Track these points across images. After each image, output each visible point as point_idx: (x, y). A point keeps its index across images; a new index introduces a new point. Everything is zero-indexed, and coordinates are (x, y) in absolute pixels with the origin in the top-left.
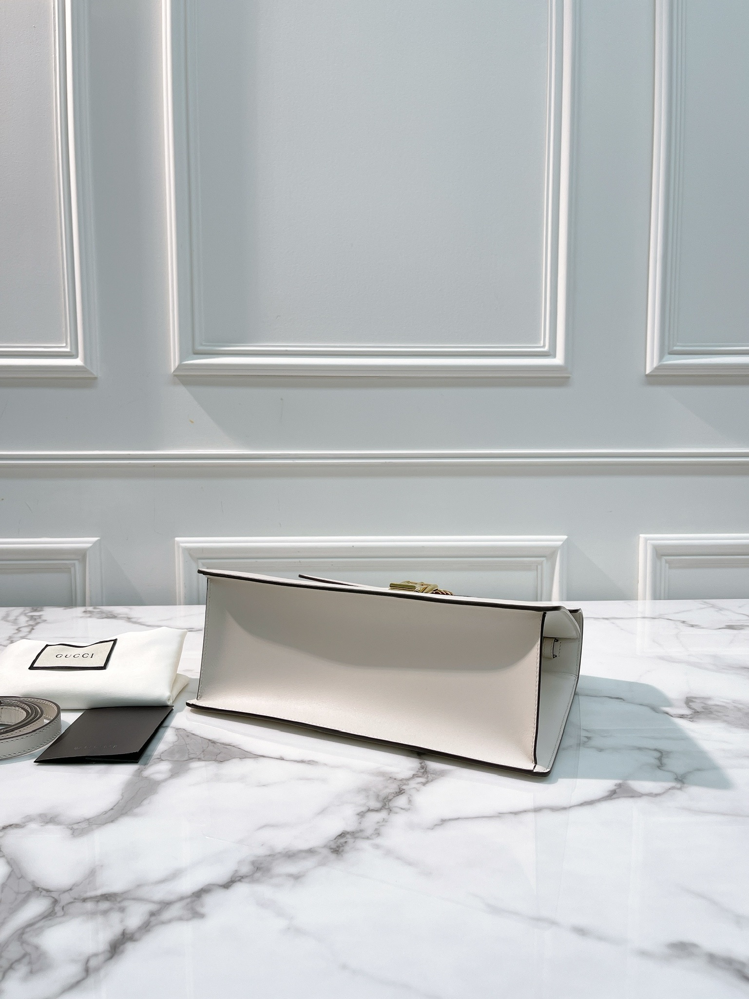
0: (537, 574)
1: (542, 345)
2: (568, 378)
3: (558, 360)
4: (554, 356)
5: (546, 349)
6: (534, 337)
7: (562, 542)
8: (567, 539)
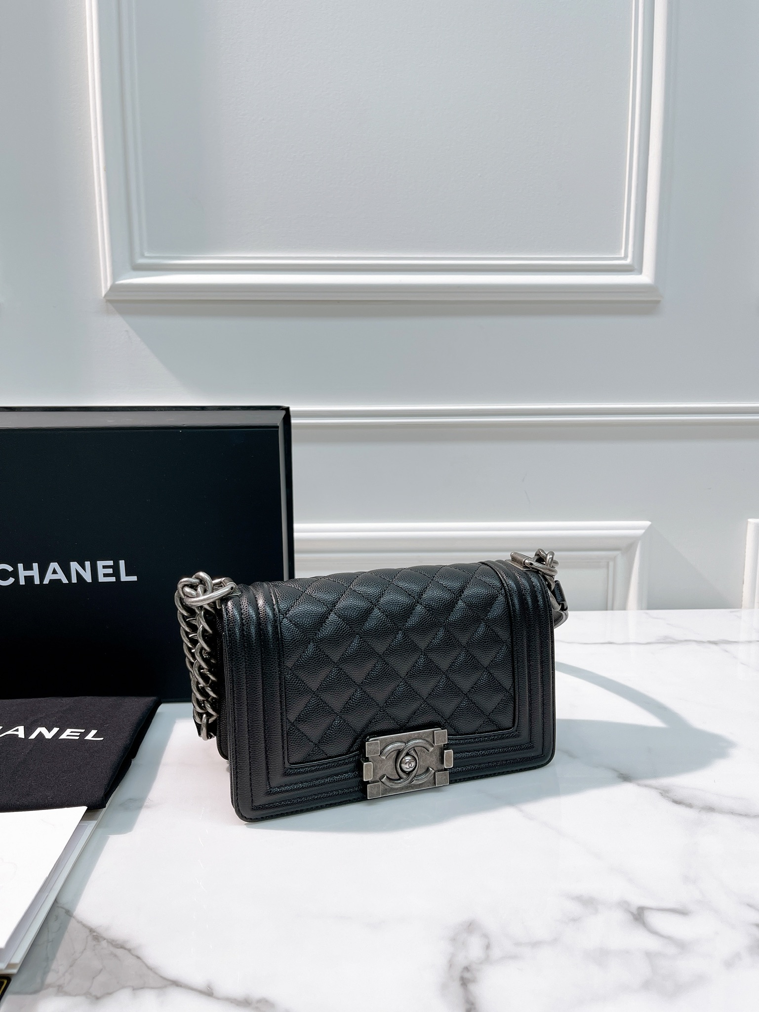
0: (608, 574)
1: (623, 255)
2: (658, 302)
3: (645, 277)
4: (640, 272)
5: (628, 261)
6: (612, 245)
7: (642, 531)
8: (651, 526)
